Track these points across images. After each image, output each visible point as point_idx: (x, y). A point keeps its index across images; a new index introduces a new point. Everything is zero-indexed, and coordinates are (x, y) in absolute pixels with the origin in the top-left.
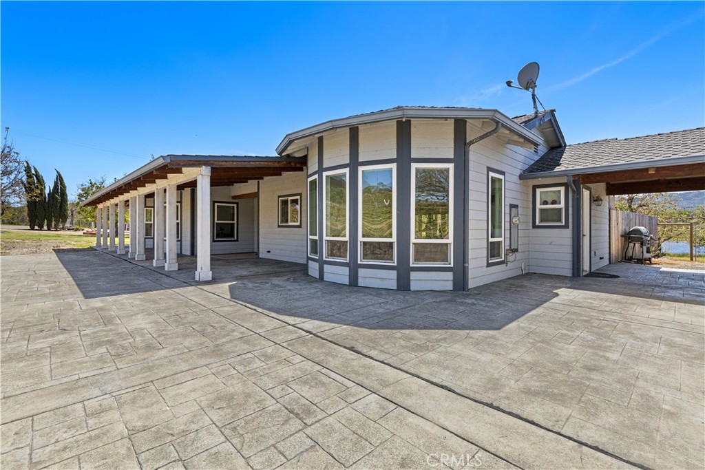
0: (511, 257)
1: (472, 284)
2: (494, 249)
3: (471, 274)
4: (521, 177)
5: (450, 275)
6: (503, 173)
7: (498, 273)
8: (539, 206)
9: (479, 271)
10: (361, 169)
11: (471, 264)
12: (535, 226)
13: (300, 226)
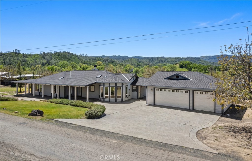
0: (129, 97)
1: (123, 101)
2: (126, 96)
3: (123, 99)
4: (131, 85)
5: (121, 100)
6: (128, 85)
7: (127, 99)
8: (133, 89)
9: (124, 99)
10: (111, 87)
11: (123, 98)
12: (133, 92)
13: (94, 92)
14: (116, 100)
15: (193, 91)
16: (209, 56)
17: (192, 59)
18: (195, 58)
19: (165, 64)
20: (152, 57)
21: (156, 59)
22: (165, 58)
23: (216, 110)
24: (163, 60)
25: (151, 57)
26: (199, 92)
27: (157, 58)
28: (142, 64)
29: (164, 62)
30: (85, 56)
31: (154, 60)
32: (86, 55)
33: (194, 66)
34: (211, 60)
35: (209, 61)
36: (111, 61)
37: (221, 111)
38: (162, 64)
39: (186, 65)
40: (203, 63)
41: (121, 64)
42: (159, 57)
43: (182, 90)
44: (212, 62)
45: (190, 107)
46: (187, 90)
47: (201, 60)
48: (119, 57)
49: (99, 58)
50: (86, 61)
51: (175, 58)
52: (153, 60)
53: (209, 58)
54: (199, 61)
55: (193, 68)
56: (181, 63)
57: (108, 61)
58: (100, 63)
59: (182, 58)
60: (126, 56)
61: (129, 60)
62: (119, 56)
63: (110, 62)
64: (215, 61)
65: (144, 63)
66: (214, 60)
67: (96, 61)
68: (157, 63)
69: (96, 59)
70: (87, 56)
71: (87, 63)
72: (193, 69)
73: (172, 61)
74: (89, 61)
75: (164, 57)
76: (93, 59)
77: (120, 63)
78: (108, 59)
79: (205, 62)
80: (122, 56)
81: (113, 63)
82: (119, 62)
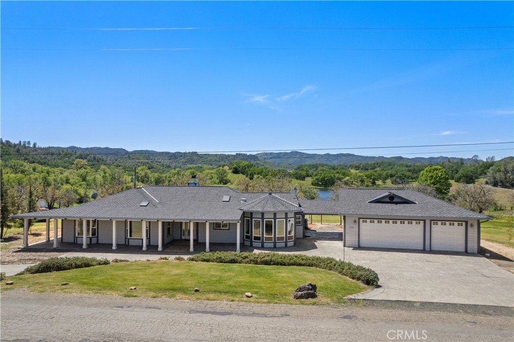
8: (296, 220)
13: (229, 229)
14: (275, 243)
15: (431, 221)
16: (271, 154)
17: (245, 158)
18: (249, 156)
19: (200, 165)
20: (173, 152)
21: (181, 156)
22: (198, 154)
23: (469, 249)
24: (195, 158)
25: (171, 152)
26: (439, 223)
27: (185, 155)
28: (157, 164)
29: (196, 162)
30: (31, 146)
31: (178, 159)
32: (35, 144)
33: (256, 169)
34: (273, 160)
35: (270, 161)
36: (94, 159)
37: (477, 250)
38: (195, 166)
39: (244, 167)
40: (263, 164)
41: (115, 164)
42: (187, 152)
43: (410, 220)
44: (276, 164)
45: (426, 247)
46: (418, 220)
47: (259, 160)
48: (108, 151)
49: (66, 151)
50: (36, 157)
51: (216, 155)
52: (176, 158)
53: (270, 156)
54: (257, 161)
55: (255, 173)
56: (235, 166)
57: (88, 158)
58: (82, 163)
59: (229, 156)
60: (122, 149)
61: (129, 157)
62: (107, 148)
63: (92, 161)
64: (280, 162)
65: (161, 164)
66: (278, 160)
67: (59, 157)
68: (185, 163)
69: (60, 153)
70: (37, 146)
71: (40, 162)
72: (255, 176)
73: (210, 160)
74: (44, 158)
75: (196, 152)
76: (52, 154)
77: (113, 163)
78: (88, 155)
79: (265, 162)
80: (113, 148)
81: (98, 161)
82: (110, 160)
